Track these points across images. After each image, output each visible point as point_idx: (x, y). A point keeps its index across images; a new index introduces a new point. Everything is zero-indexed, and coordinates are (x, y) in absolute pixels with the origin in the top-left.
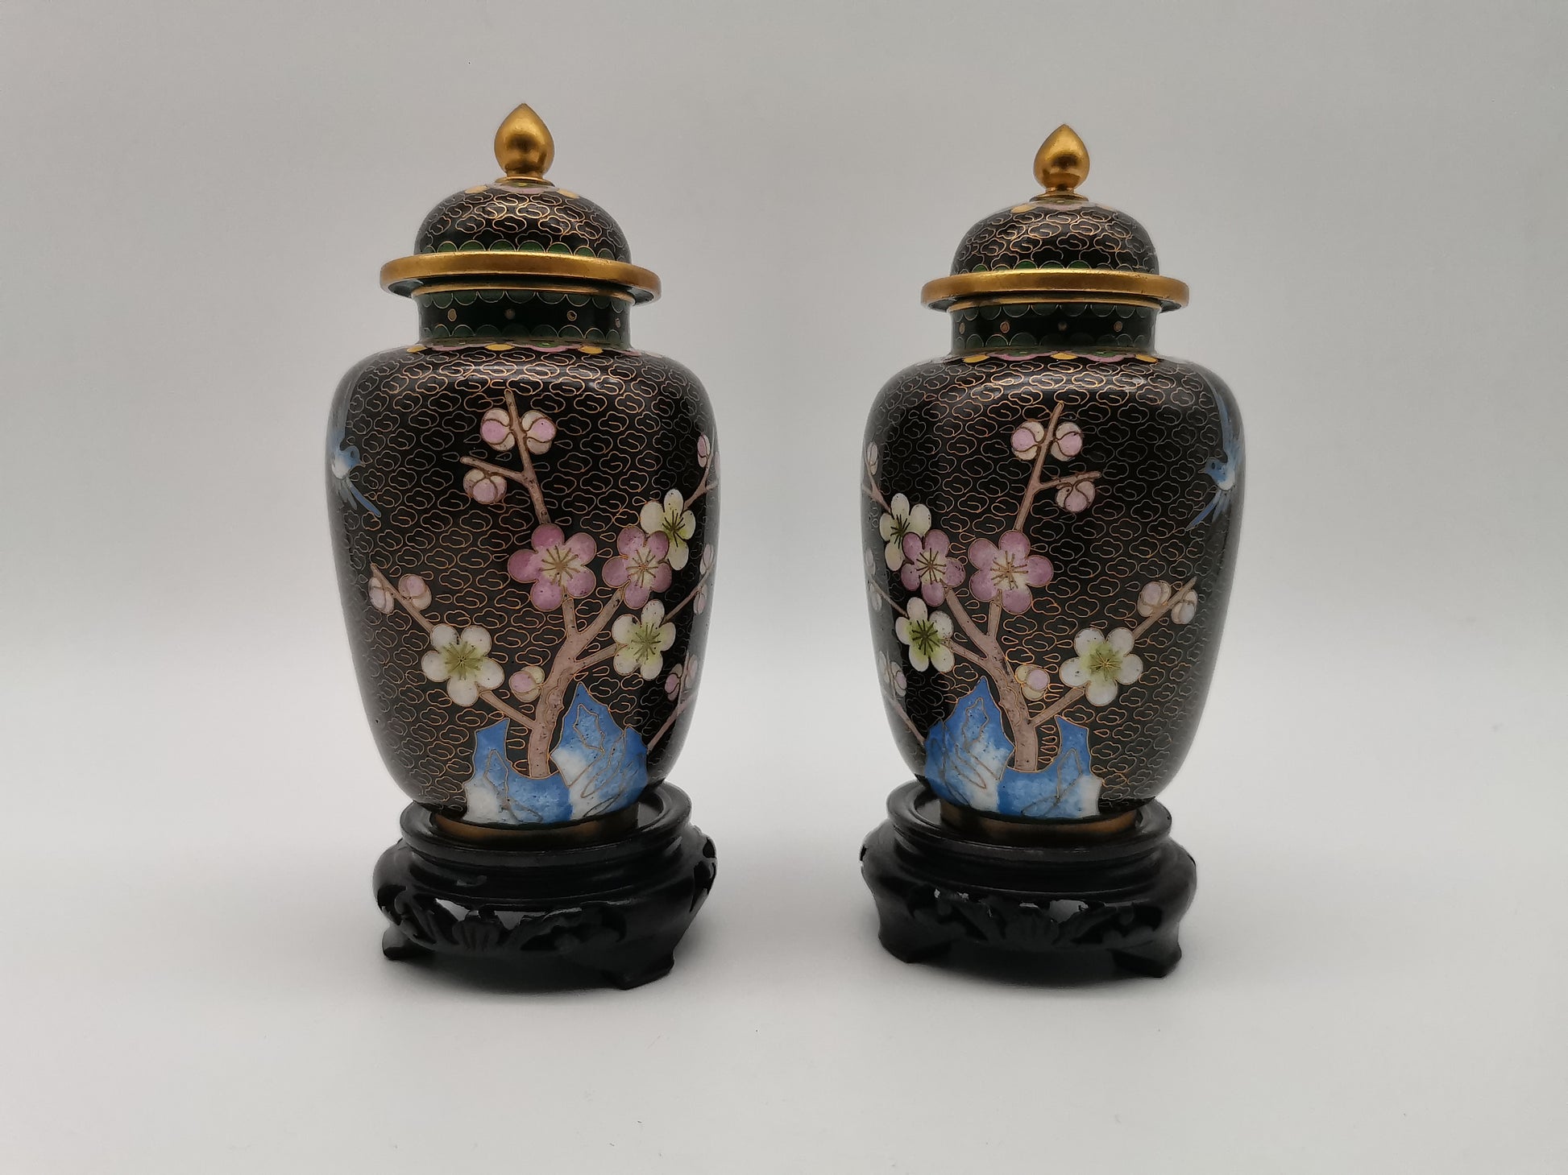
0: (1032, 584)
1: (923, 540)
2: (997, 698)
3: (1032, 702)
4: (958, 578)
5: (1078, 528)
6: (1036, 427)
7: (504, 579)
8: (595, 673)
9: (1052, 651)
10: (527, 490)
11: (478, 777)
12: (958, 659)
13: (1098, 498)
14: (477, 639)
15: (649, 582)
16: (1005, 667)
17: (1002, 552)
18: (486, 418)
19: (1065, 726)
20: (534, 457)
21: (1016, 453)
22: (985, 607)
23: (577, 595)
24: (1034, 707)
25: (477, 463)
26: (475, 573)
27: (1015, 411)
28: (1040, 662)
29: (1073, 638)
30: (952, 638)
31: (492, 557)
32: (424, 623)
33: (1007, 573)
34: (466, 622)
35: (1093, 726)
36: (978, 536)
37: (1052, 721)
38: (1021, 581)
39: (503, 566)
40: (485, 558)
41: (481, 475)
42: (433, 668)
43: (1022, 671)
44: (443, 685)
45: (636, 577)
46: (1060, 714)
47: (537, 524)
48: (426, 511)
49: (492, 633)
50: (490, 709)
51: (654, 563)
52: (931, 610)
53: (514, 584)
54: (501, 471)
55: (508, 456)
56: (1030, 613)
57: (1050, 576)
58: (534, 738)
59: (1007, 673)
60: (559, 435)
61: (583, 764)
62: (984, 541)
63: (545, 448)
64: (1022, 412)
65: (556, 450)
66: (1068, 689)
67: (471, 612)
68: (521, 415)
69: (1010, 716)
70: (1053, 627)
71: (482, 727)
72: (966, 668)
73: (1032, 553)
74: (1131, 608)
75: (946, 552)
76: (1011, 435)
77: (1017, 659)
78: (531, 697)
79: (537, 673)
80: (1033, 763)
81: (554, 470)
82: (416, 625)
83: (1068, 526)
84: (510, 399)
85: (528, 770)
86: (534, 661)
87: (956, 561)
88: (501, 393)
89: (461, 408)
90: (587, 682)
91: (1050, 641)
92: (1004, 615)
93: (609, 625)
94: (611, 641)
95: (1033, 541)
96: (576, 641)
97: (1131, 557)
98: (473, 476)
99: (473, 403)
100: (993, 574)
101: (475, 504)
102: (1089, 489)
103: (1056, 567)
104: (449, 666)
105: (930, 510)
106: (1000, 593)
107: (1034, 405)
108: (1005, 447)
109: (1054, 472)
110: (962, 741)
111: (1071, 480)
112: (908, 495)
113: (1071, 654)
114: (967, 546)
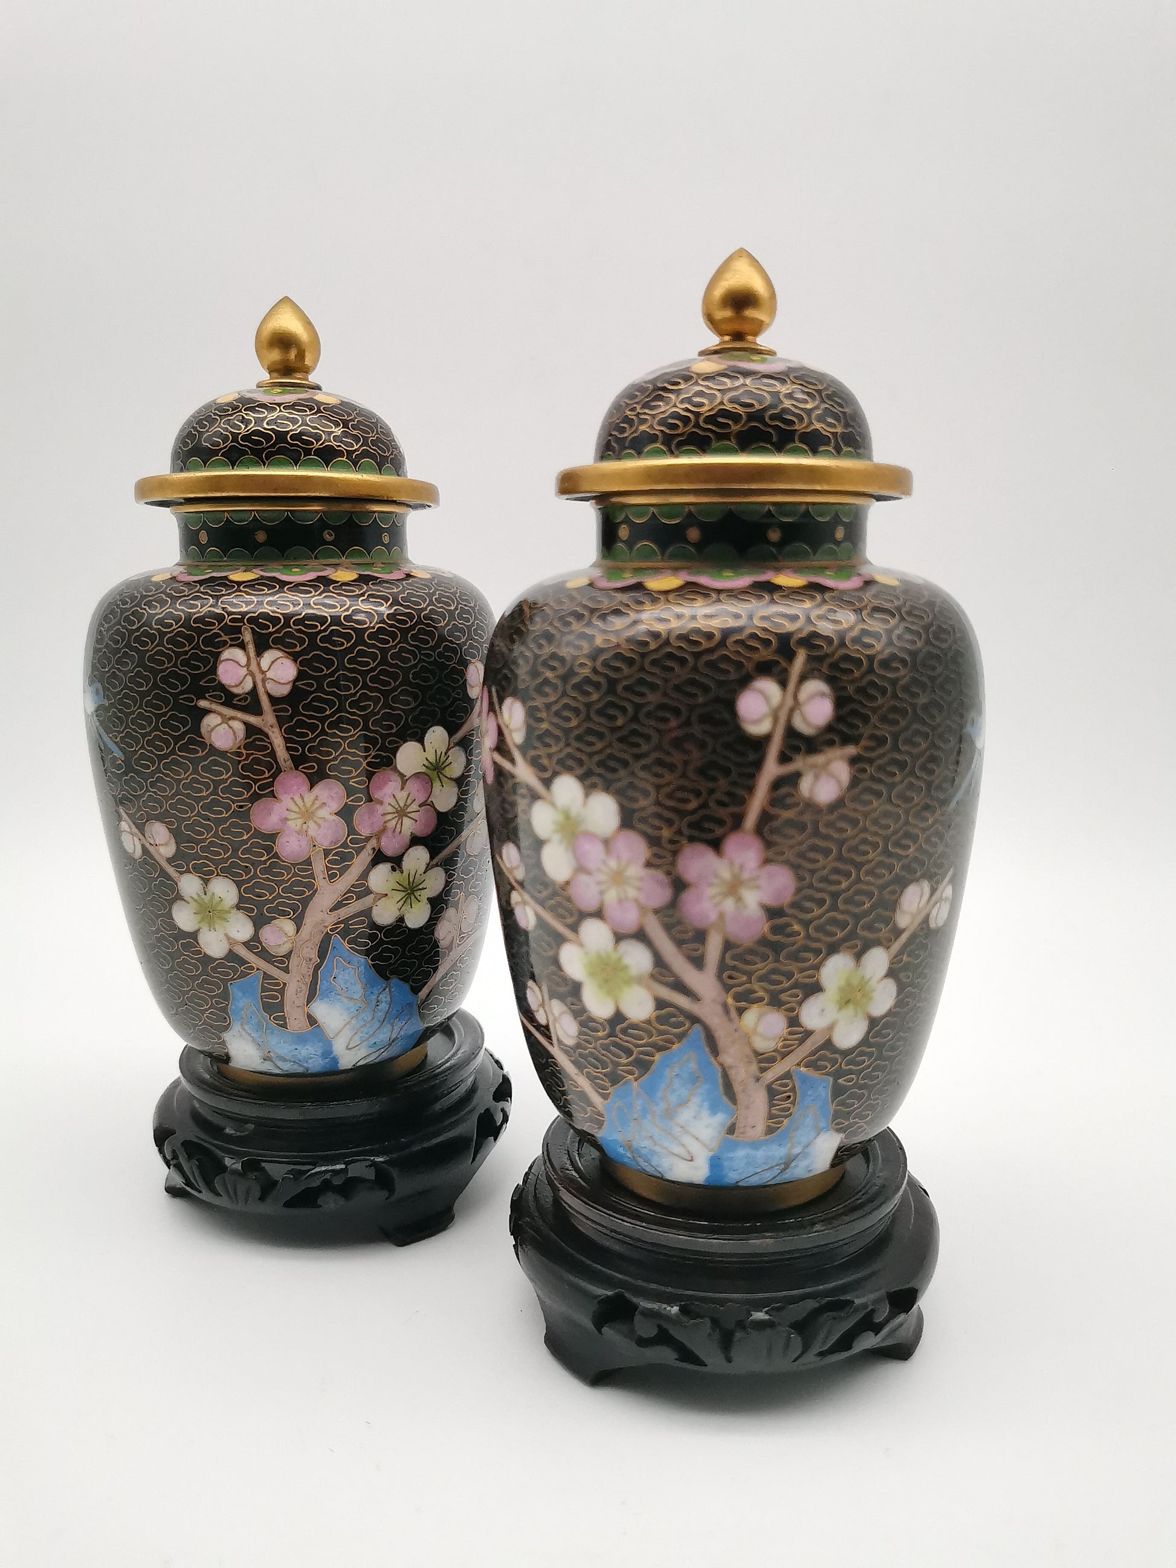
0: (767, 902)
1: (606, 843)
2: (715, 1050)
3: (763, 1054)
4: (661, 895)
5: (829, 825)
6: (768, 687)
9: (790, 988)
12: (660, 1004)
13: (854, 782)
16: (727, 1011)
17: (726, 861)
19: (804, 1079)
21: (744, 725)
22: (701, 936)
24: (765, 1060)
27: (739, 665)
28: (775, 1002)
29: (817, 967)
30: (652, 975)
33: (733, 888)
35: (837, 1075)
36: (692, 839)
37: (788, 1075)
38: (753, 900)
43: (751, 1017)
46: (798, 1065)
52: (618, 937)
56: (763, 941)
57: (792, 889)
59: (730, 1019)
62: (699, 847)
64: (749, 666)
66: (808, 1033)
69: (732, 1073)
70: (795, 957)
72: (674, 1015)
73: (767, 861)
74: (889, 921)
75: (643, 860)
76: (734, 701)
77: (746, 999)
80: (760, 1128)
83: (816, 824)
87: (660, 873)
91: (789, 975)
92: (728, 945)
95: (768, 844)
97: (890, 855)
100: (714, 890)
102: (842, 771)
103: (801, 879)
105: (619, 804)
106: (722, 916)
107: (765, 654)
108: (727, 716)
109: (797, 750)
110: (662, 1105)
111: (819, 759)
112: (582, 778)
113: (815, 988)
114: (675, 853)
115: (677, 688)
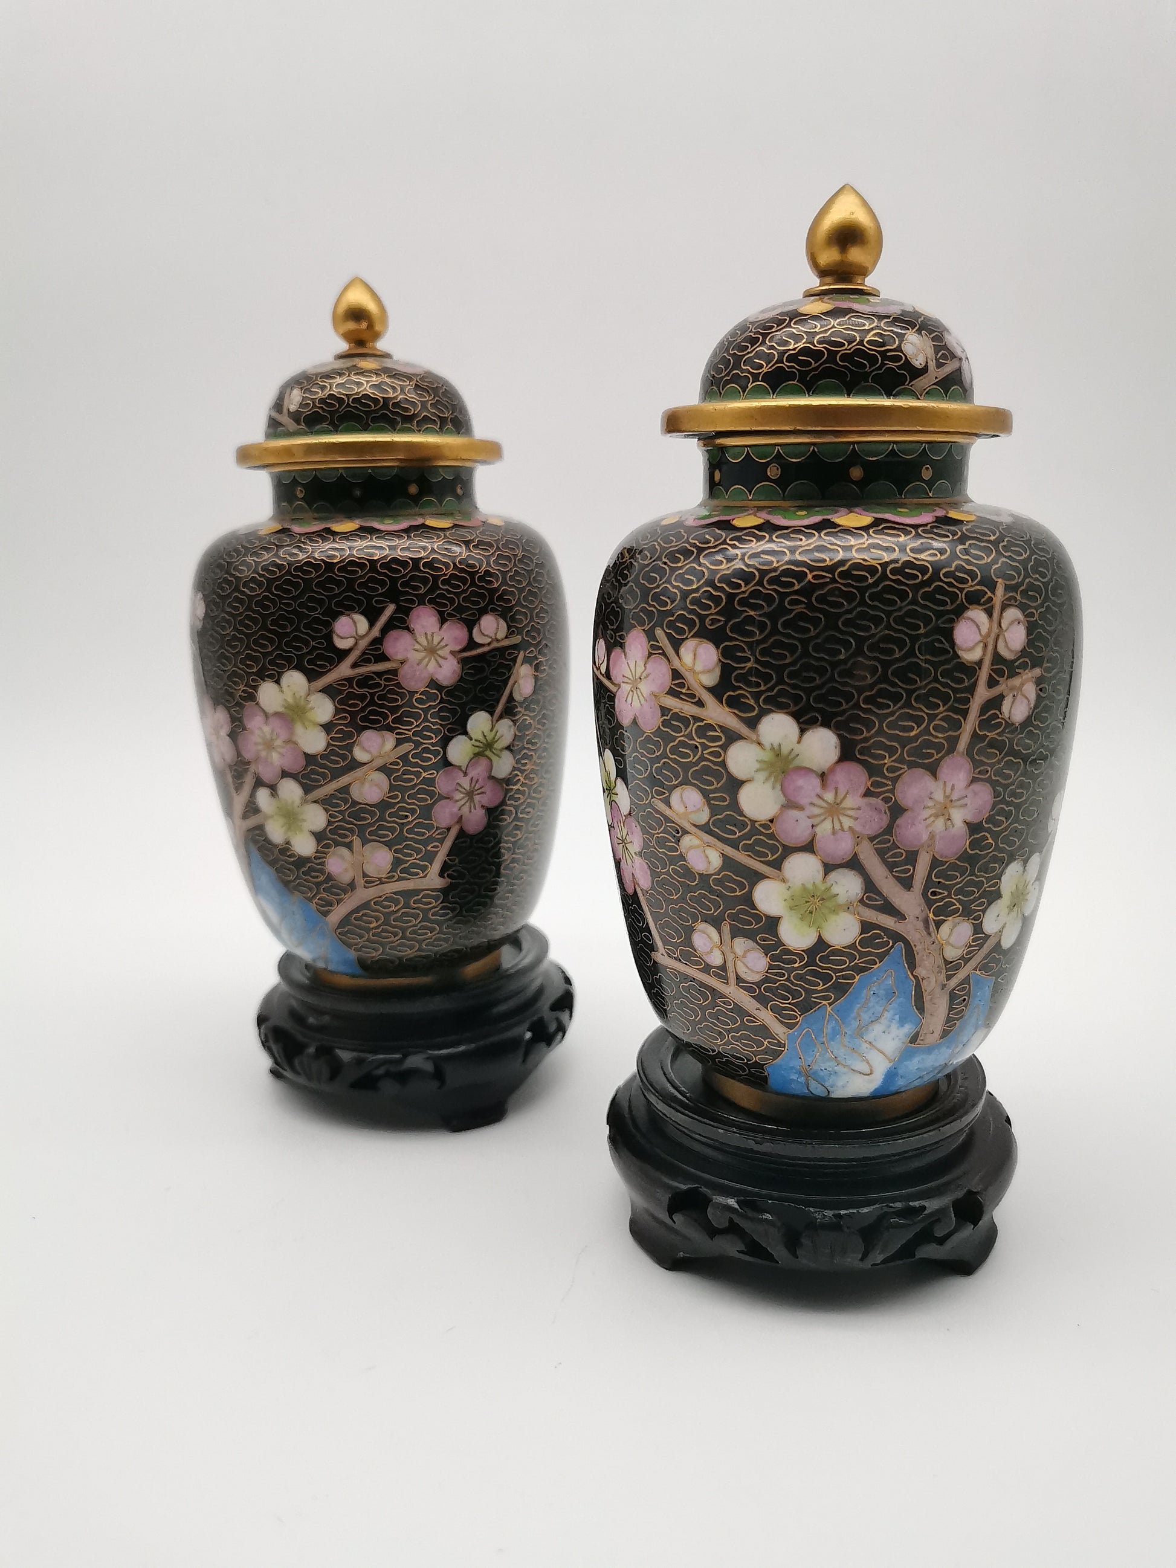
0: (969, 819)
1: (823, 776)
2: (912, 964)
3: (951, 962)
4: (876, 822)
5: (1020, 742)
6: (978, 616)
9: (980, 897)
12: (866, 926)
13: (1038, 700)
16: (927, 927)
17: (940, 784)
19: (977, 982)
21: (960, 653)
22: (912, 857)
24: (951, 967)
27: (954, 596)
28: (966, 913)
29: (1000, 876)
30: (861, 901)
33: (943, 812)
35: (999, 974)
36: (912, 765)
37: (967, 979)
38: (958, 817)
43: (946, 929)
46: (975, 968)
52: (828, 868)
56: (964, 857)
57: (990, 805)
59: (929, 934)
62: (920, 771)
64: (962, 596)
66: (987, 937)
69: (924, 984)
70: (986, 868)
72: (879, 936)
73: (974, 780)
74: (1043, 827)
75: (862, 790)
76: (952, 630)
77: (943, 912)
80: (938, 1032)
83: (1011, 741)
87: (877, 802)
91: (980, 886)
92: (935, 863)
95: (976, 764)
100: (926, 813)
102: (1031, 691)
103: (997, 795)
105: (840, 736)
106: (932, 836)
107: (972, 586)
108: (947, 646)
109: (1001, 673)
110: (855, 1024)
111: (1016, 681)
112: (796, 716)
113: (998, 895)
114: (895, 780)
115: (900, 620)
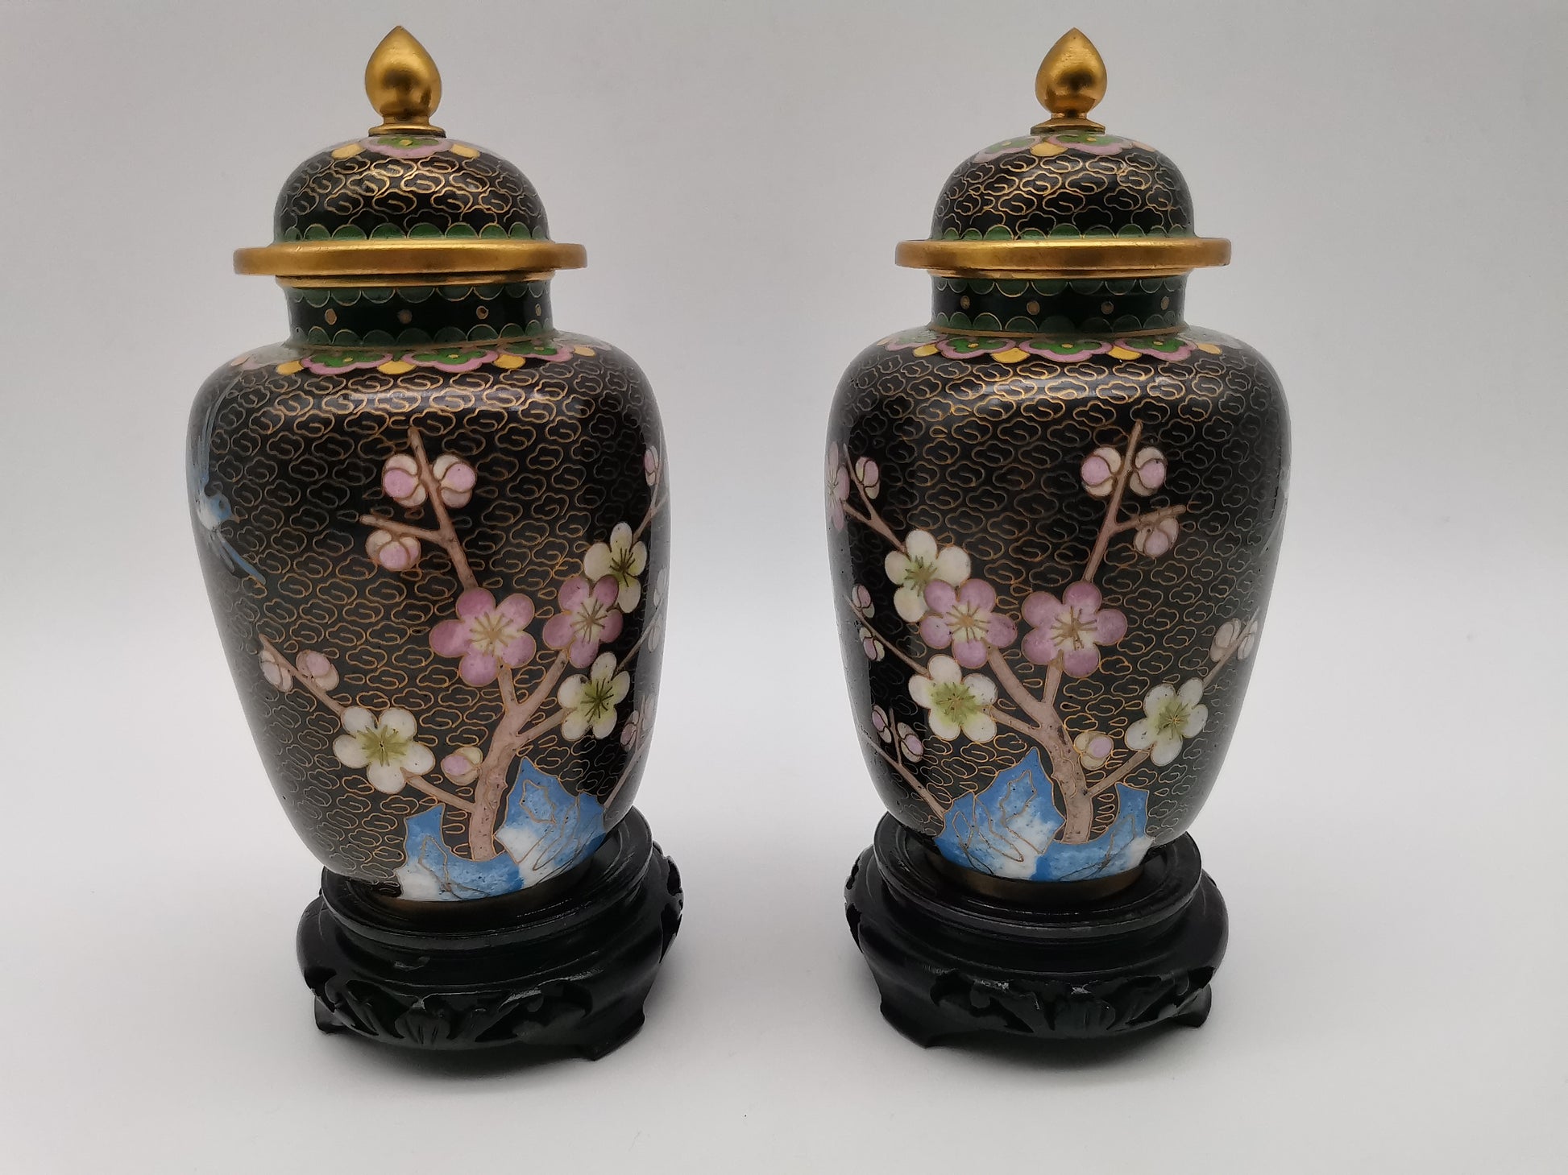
0: (1101, 642)
1: (957, 589)
2: (1049, 769)
3: (1091, 771)
4: (1007, 636)
5: (1158, 574)
6: (1110, 454)
7: (427, 655)
8: (540, 744)
9: (1119, 715)
10: (445, 551)
11: (412, 862)
12: (1001, 728)
13: (1182, 535)
14: (399, 722)
15: (597, 634)
16: (1061, 736)
17: (1067, 607)
18: (387, 467)
19: (1126, 792)
20: (451, 512)
21: (1088, 488)
22: (1042, 671)
23: (514, 663)
24: (1091, 776)
25: (381, 522)
26: (390, 650)
27: (1083, 435)
28: (1104, 728)
29: (1142, 698)
30: (995, 705)
31: (409, 632)
32: (333, 705)
33: (1072, 631)
34: (384, 704)
35: (1153, 788)
36: (1037, 588)
37: (1112, 789)
38: (1088, 639)
39: (424, 640)
40: (402, 633)
41: (388, 537)
42: (348, 753)
43: (1082, 740)
44: (363, 771)
45: (582, 633)
46: (1121, 780)
47: (461, 590)
48: (323, 580)
49: (417, 715)
50: (420, 795)
51: (602, 612)
52: (966, 672)
53: (438, 659)
54: (413, 530)
55: (419, 513)
56: (1096, 675)
57: (1124, 631)
58: (475, 822)
59: (1064, 743)
60: (480, 482)
61: (534, 839)
62: (1044, 595)
63: (463, 500)
64: (1093, 435)
65: (477, 502)
66: (1132, 753)
67: (389, 694)
68: (431, 459)
69: (1063, 788)
70: (1123, 689)
71: (413, 814)
72: (1014, 739)
73: (1103, 607)
74: (1205, 655)
75: (991, 606)
76: (1079, 467)
77: (1078, 726)
78: (468, 779)
79: (474, 754)
80: (1085, 833)
81: (477, 523)
82: (322, 706)
83: (1147, 573)
84: (415, 441)
85: (470, 853)
86: (469, 741)
87: (1006, 617)
88: (404, 434)
89: (355, 454)
90: (532, 755)
91: (1118, 704)
92: (1065, 679)
93: (554, 691)
94: (558, 707)
95: (1105, 593)
96: (516, 714)
97: (1209, 599)
98: (377, 539)
99: (370, 448)
100: (1055, 633)
101: (382, 571)
102: (1171, 527)
103: (1131, 621)
104: (368, 752)
105: (970, 556)
106: (1061, 654)
107: (1105, 424)
108: (1073, 481)
109: (1133, 509)
110: (998, 815)
111: (1152, 517)
112: (935, 534)
113: (1141, 715)
114: (1021, 600)
115: (1026, 454)
